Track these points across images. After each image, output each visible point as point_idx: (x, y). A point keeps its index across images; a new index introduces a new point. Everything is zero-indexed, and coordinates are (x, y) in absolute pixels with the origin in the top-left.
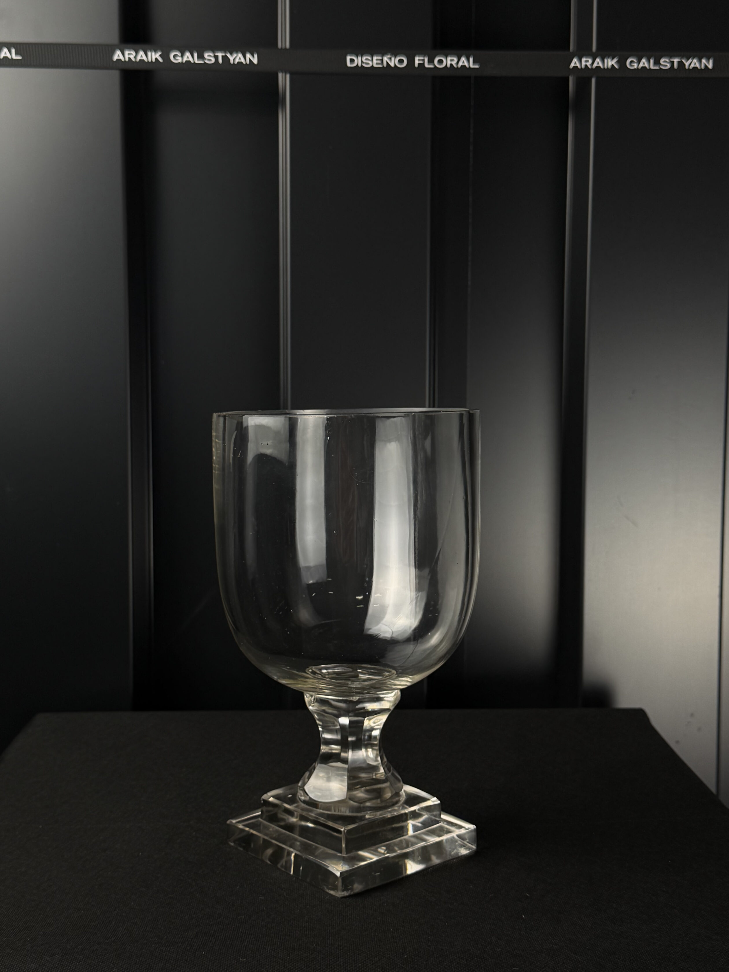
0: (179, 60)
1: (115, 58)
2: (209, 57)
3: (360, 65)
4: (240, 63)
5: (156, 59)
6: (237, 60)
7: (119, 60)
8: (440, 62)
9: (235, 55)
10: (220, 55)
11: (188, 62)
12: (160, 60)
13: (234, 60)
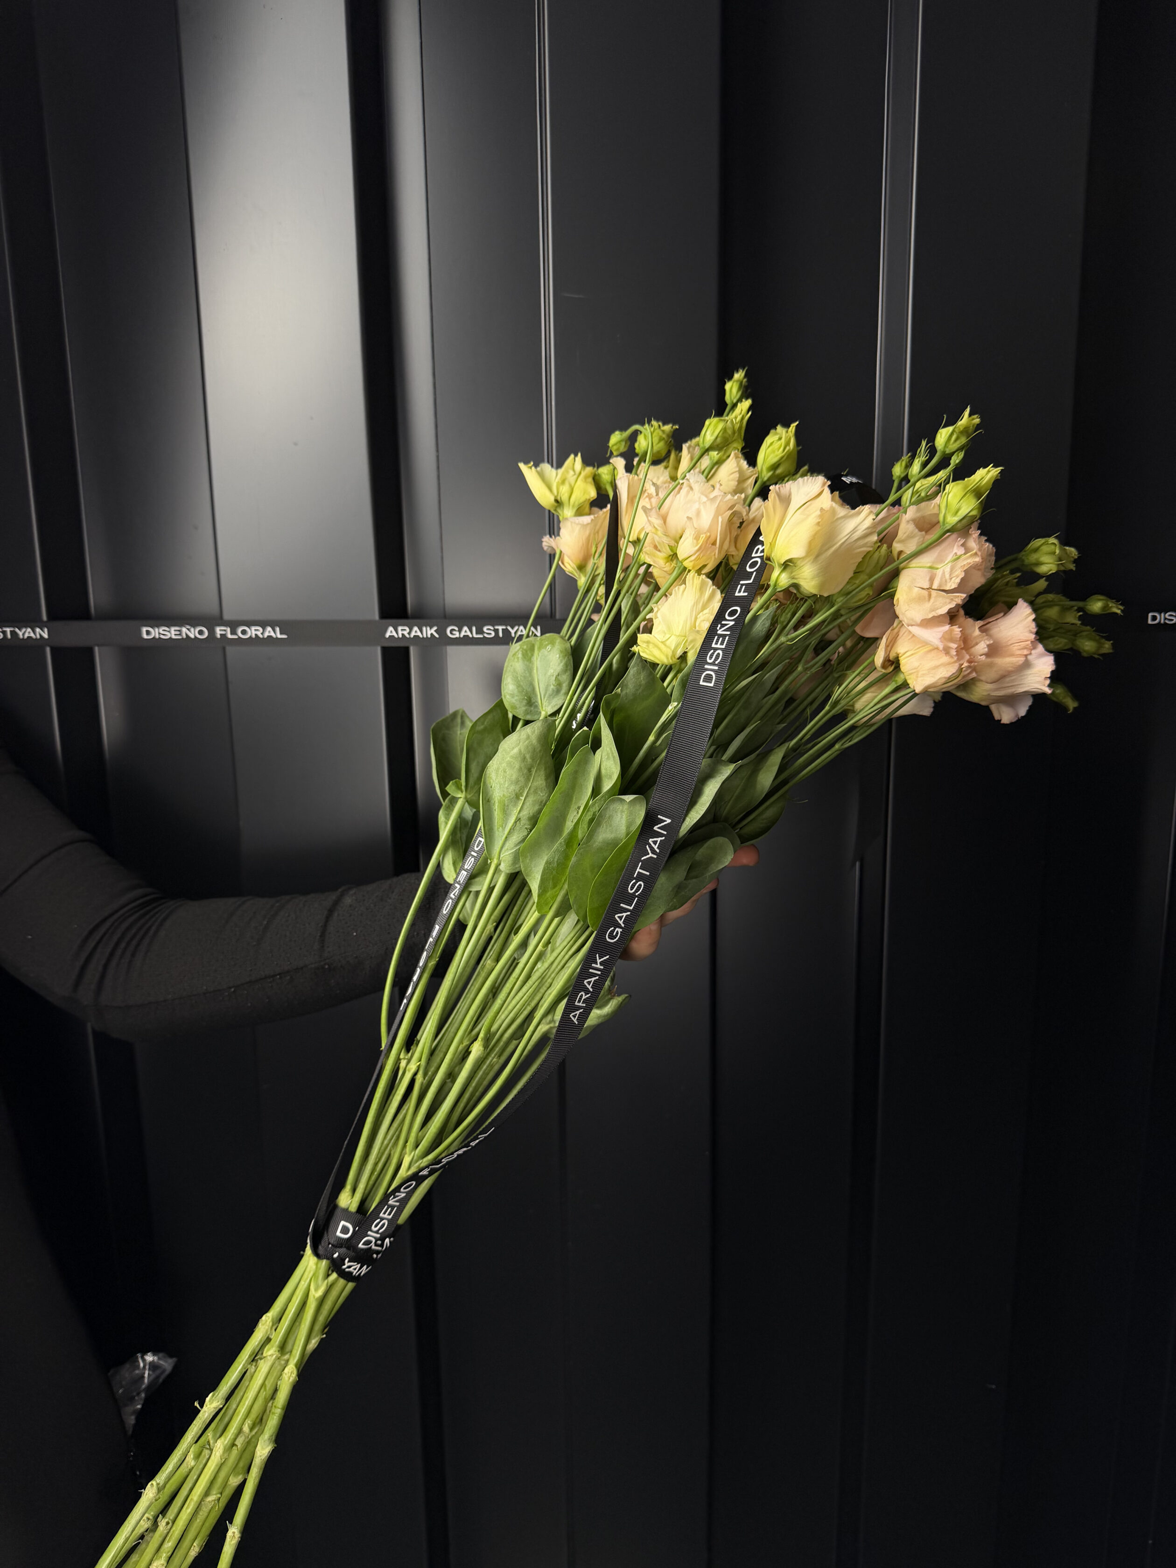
0: (457, 635)
1: (388, 635)
5: (432, 634)
7: (391, 637)
9: (516, 628)
10: (500, 628)
12: (437, 636)
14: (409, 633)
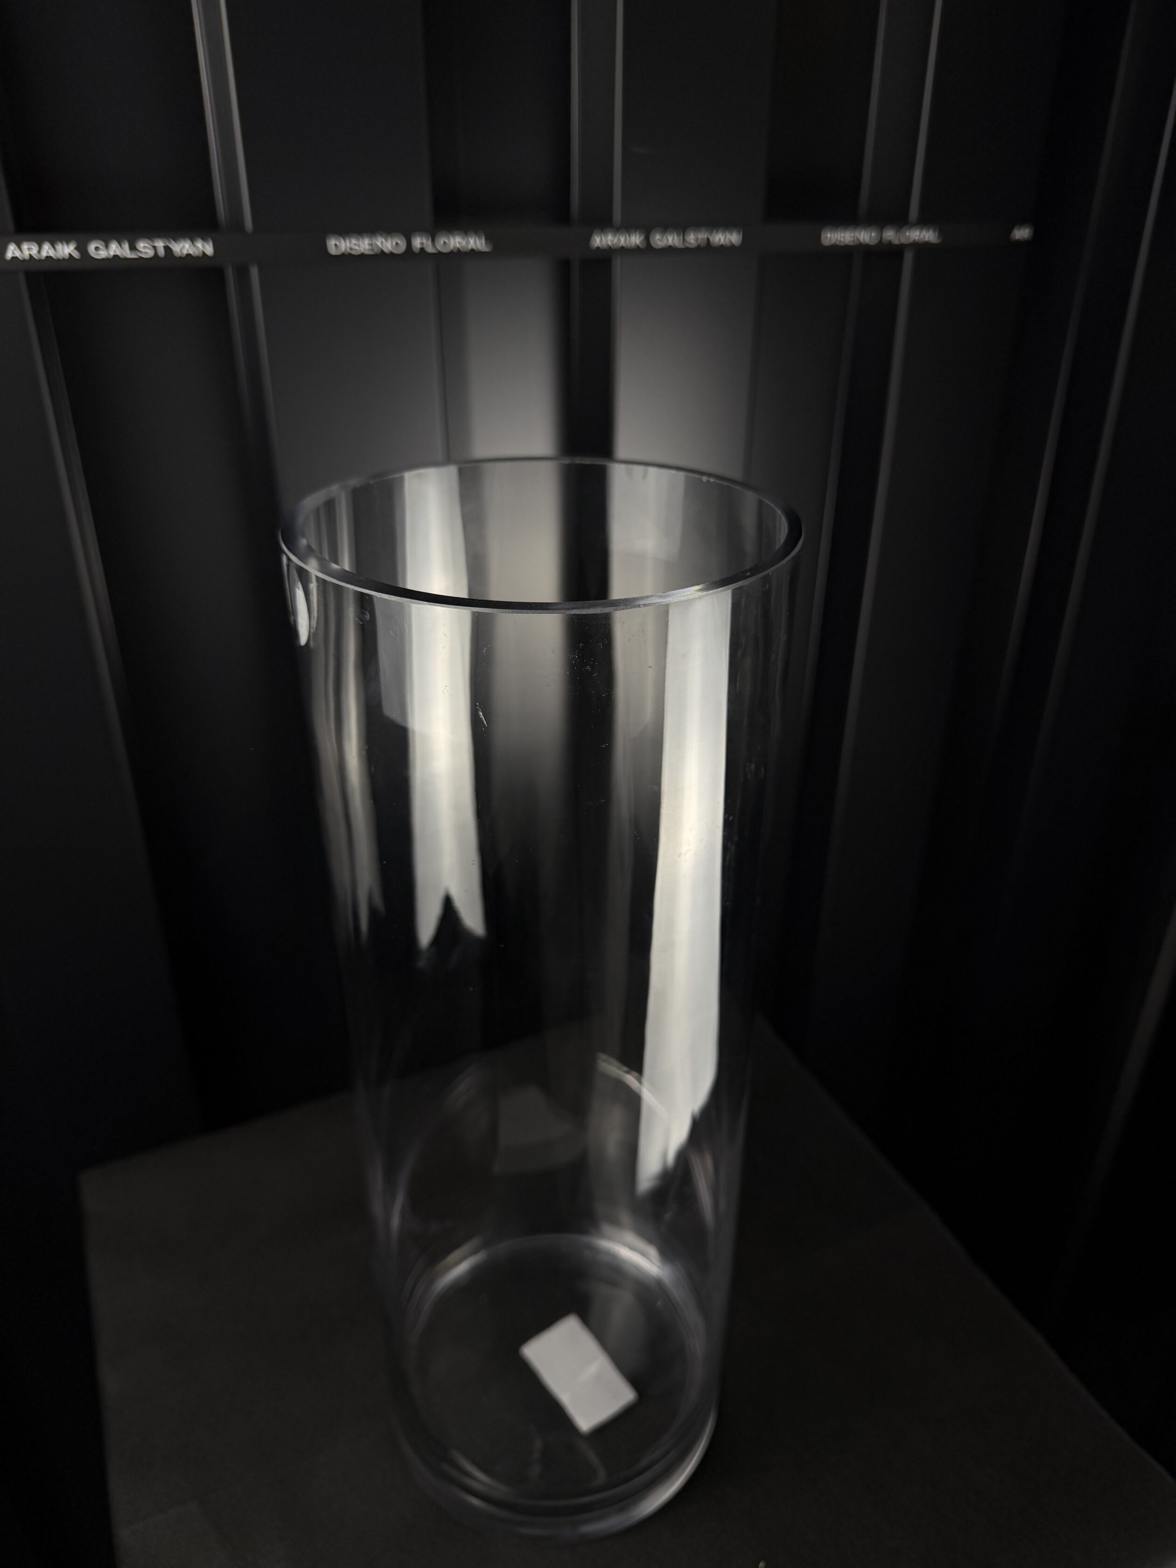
0: (103, 254)
1: (9, 255)
2: (145, 248)
3: (347, 253)
4: (188, 255)
5: (70, 254)
6: (185, 252)
7: (15, 259)
8: (445, 243)
9: (181, 245)
10: (160, 244)
11: (116, 256)
12: (76, 255)
13: (181, 250)
14: (39, 252)
